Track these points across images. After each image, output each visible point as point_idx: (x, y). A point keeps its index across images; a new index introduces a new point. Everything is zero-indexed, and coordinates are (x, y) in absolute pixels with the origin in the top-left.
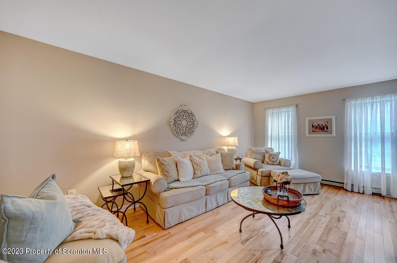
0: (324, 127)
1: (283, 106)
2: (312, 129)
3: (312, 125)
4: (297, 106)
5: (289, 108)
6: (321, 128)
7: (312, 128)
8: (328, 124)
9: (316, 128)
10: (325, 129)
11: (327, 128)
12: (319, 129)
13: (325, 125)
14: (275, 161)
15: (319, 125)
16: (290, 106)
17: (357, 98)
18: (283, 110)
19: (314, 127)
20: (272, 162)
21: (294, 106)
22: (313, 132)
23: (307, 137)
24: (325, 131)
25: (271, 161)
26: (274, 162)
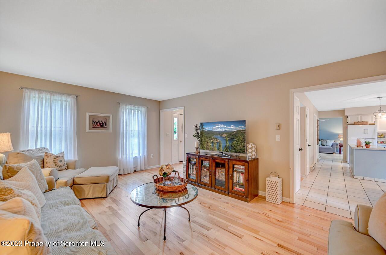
0: (103, 124)
1: (59, 93)
2: (92, 125)
3: (93, 120)
4: (77, 97)
5: (67, 97)
6: (101, 124)
7: (93, 123)
8: (106, 122)
9: (96, 124)
10: (104, 125)
11: (106, 125)
12: (99, 125)
13: (104, 122)
14: (63, 165)
15: (99, 121)
16: (69, 95)
17: (126, 104)
18: (59, 97)
19: (94, 123)
20: (60, 167)
21: (74, 96)
22: (93, 127)
23: (87, 133)
24: (104, 128)
25: (58, 166)
26: (62, 167)
